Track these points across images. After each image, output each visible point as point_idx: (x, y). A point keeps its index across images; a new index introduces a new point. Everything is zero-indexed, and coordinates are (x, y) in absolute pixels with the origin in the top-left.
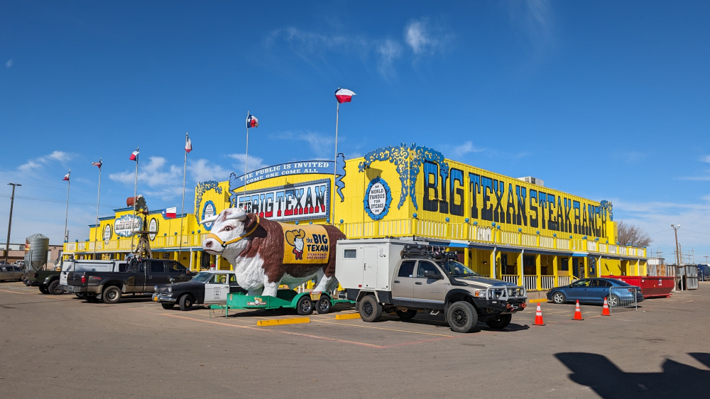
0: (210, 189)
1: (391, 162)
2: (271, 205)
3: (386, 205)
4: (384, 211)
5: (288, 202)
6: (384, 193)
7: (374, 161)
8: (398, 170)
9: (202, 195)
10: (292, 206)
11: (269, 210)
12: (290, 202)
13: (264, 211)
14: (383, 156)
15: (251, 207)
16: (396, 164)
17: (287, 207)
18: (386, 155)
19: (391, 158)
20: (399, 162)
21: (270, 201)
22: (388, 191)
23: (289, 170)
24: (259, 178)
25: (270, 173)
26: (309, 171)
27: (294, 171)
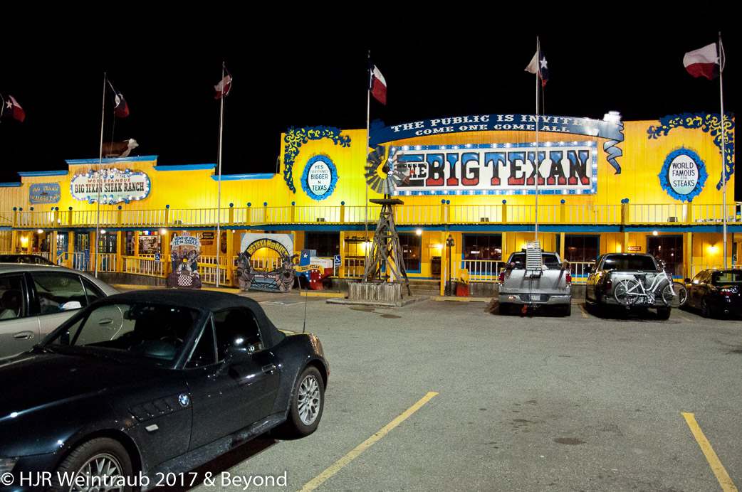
0: (319, 138)
1: (706, 130)
2: (476, 171)
3: (698, 183)
4: (695, 190)
5: (514, 168)
6: (695, 168)
7: (676, 126)
8: (717, 143)
9: (299, 145)
10: (524, 173)
11: (470, 176)
12: (519, 168)
13: (458, 175)
14: (691, 123)
15: (426, 171)
16: (713, 133)
17: (513, 174)
18: (696, 122)
19: (704, 127)
20: (718, 133)
21: (470, 165)
22: (700, 166)
23: (511, 123)
24: (442, 130)
25: (467, 124)
26: (551, 128)
27: (522, 127)
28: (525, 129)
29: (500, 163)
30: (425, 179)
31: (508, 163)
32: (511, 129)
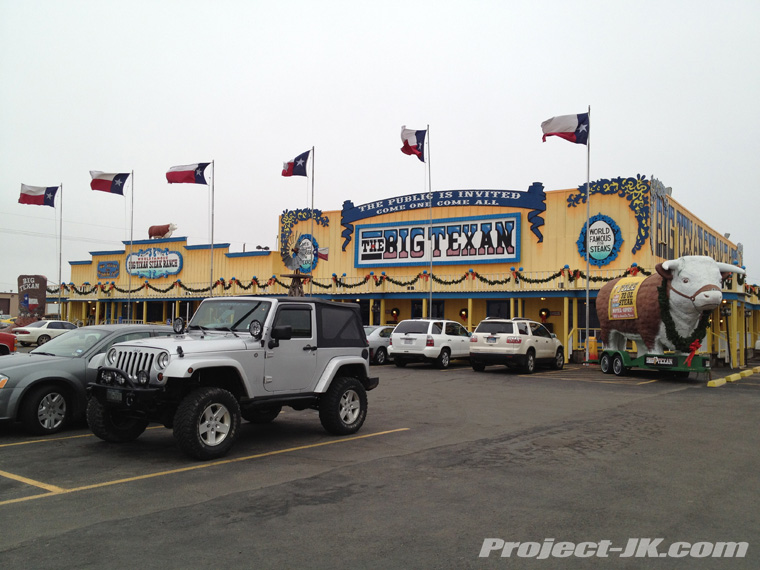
1: (622, 196)
3: (614, 248)
4: (610, 255)
6: (611, 233)
7: (593, 193)
8: (632, 207)
9: (292, 226)
13: (408, 248)
14: (608, 189)
16: (629, 198)
18: (612, 188)
19: (621, 192)
20: (634, 198)
22: (616, 231)
23: (450, 199)
24: (396, 208)
25: (416, 202)
26: (483, 202)
27: (459, 202)
28: (462, 205)
29: (441, 236)
31: (447, 236)
32: (450, 205)
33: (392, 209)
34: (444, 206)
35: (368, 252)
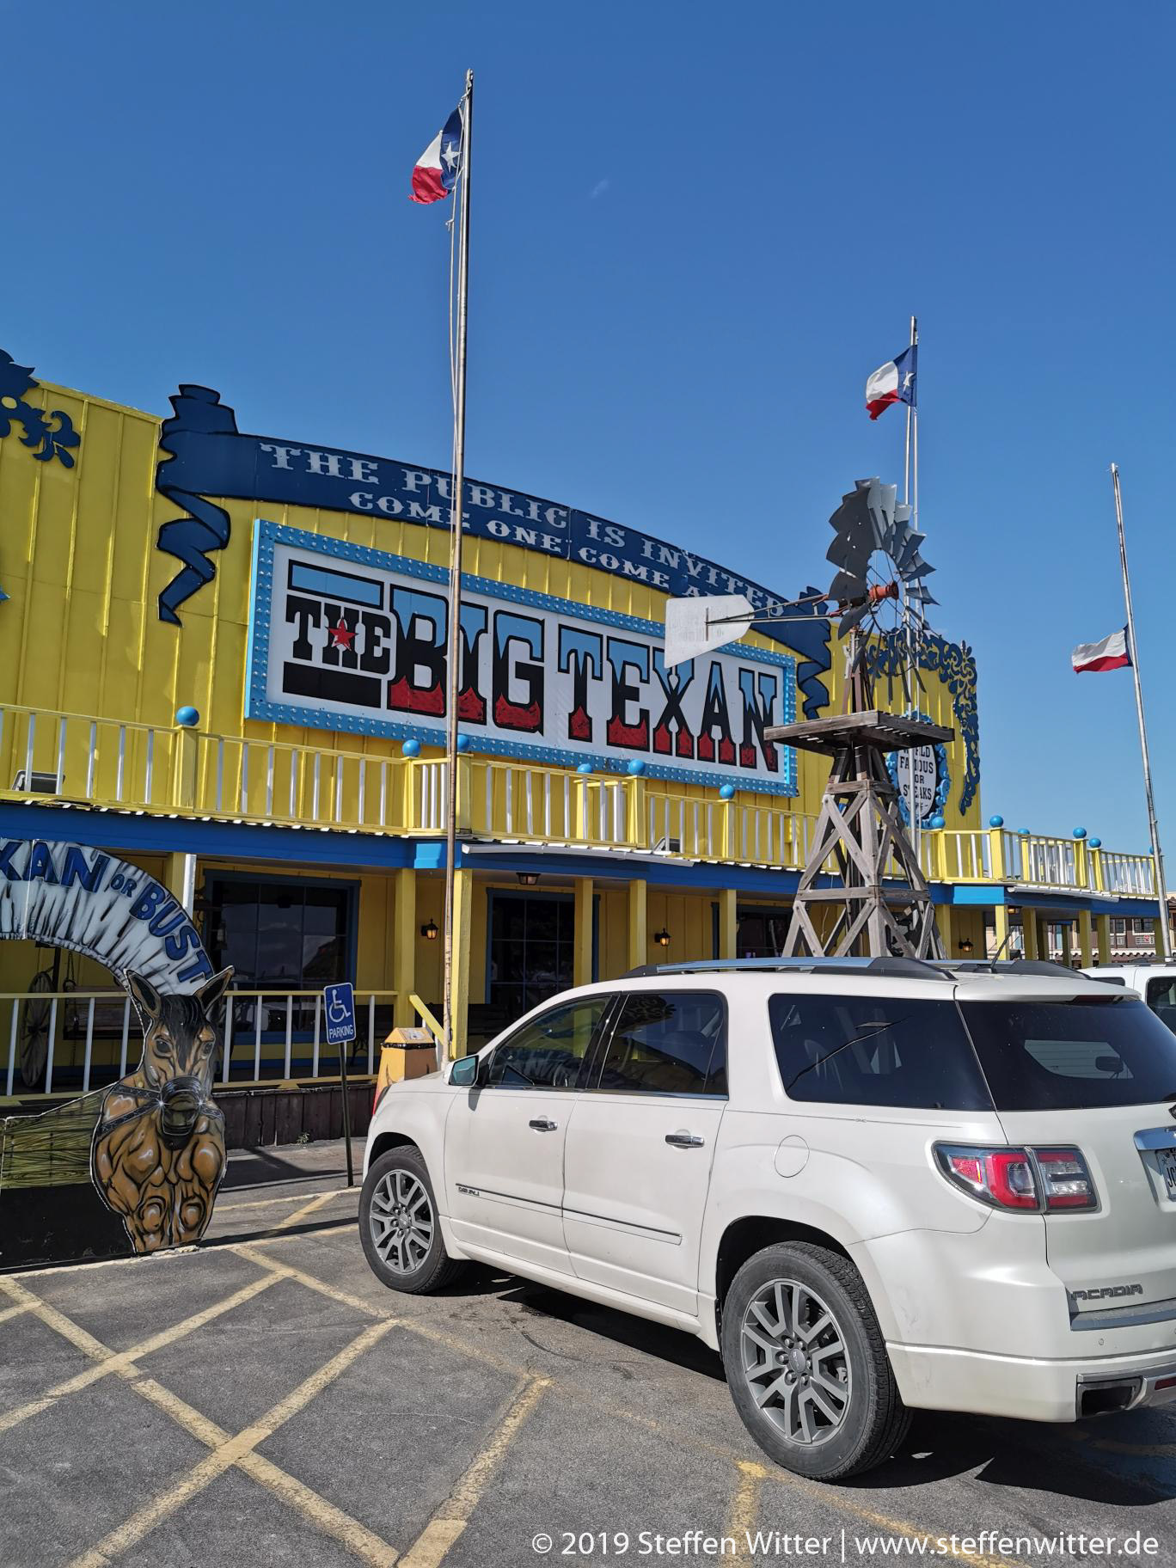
1: (943, 678)
2: (533, 675)
3: (937, 795)
4: (933, 809)
5: (623, 691)
8: (958, 710)
10: (644, 714)
11: (519, 691)
12: (634, 694)
14: (926, 656)
15: (390, 643)
16: (952, 690)
17: (618, 710)
18: (931, 654)
19: (941, 669)
21: (519, 653)
23: (621, 555)
25: (510, 519)
27: (642, 572)
30: (385, 679)
32: (619, 573)
33: (415, 508)
34: (598, 567)
35: (317, 661)
